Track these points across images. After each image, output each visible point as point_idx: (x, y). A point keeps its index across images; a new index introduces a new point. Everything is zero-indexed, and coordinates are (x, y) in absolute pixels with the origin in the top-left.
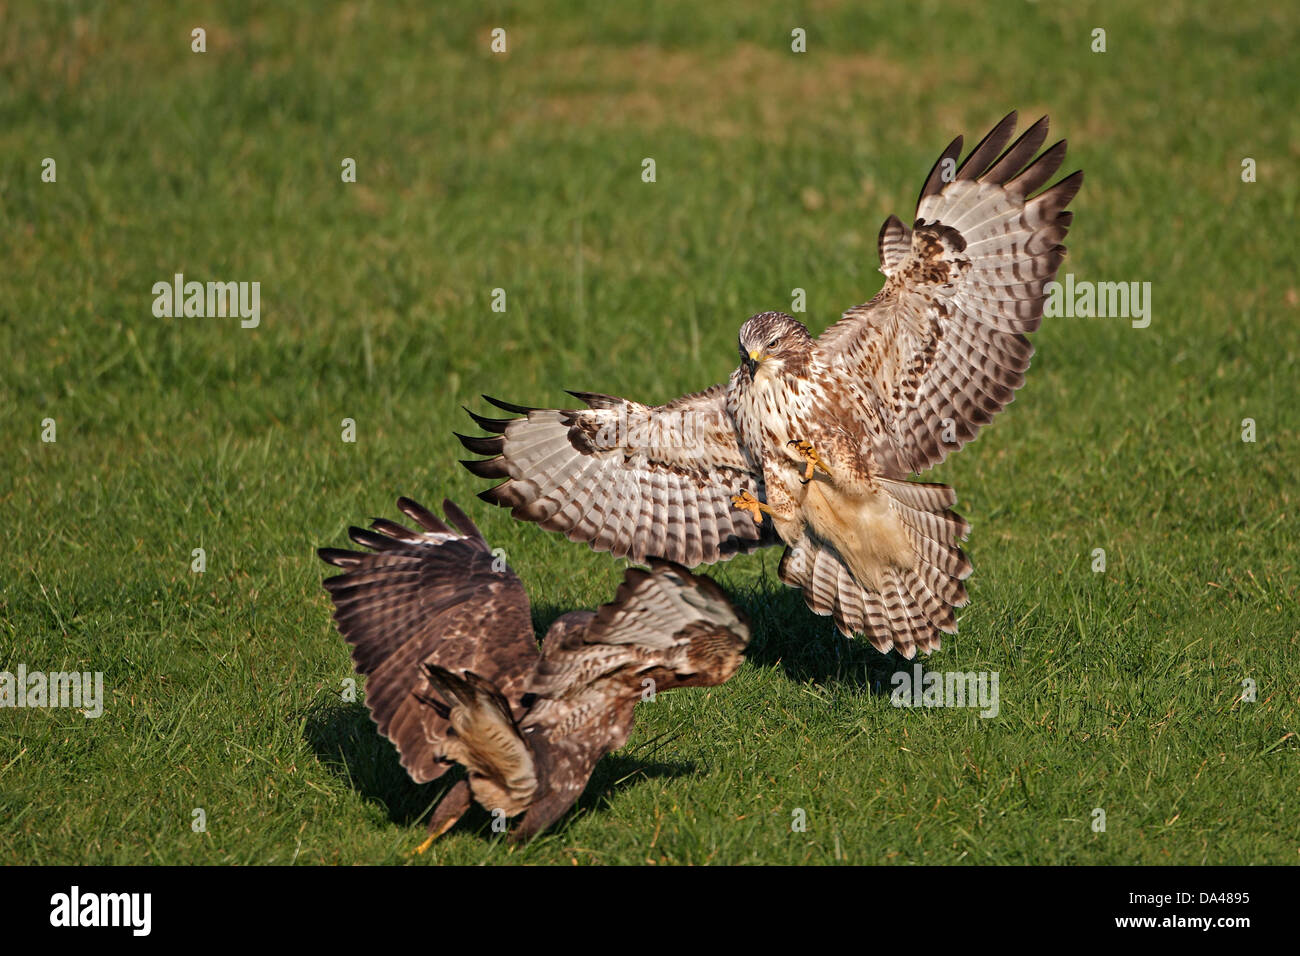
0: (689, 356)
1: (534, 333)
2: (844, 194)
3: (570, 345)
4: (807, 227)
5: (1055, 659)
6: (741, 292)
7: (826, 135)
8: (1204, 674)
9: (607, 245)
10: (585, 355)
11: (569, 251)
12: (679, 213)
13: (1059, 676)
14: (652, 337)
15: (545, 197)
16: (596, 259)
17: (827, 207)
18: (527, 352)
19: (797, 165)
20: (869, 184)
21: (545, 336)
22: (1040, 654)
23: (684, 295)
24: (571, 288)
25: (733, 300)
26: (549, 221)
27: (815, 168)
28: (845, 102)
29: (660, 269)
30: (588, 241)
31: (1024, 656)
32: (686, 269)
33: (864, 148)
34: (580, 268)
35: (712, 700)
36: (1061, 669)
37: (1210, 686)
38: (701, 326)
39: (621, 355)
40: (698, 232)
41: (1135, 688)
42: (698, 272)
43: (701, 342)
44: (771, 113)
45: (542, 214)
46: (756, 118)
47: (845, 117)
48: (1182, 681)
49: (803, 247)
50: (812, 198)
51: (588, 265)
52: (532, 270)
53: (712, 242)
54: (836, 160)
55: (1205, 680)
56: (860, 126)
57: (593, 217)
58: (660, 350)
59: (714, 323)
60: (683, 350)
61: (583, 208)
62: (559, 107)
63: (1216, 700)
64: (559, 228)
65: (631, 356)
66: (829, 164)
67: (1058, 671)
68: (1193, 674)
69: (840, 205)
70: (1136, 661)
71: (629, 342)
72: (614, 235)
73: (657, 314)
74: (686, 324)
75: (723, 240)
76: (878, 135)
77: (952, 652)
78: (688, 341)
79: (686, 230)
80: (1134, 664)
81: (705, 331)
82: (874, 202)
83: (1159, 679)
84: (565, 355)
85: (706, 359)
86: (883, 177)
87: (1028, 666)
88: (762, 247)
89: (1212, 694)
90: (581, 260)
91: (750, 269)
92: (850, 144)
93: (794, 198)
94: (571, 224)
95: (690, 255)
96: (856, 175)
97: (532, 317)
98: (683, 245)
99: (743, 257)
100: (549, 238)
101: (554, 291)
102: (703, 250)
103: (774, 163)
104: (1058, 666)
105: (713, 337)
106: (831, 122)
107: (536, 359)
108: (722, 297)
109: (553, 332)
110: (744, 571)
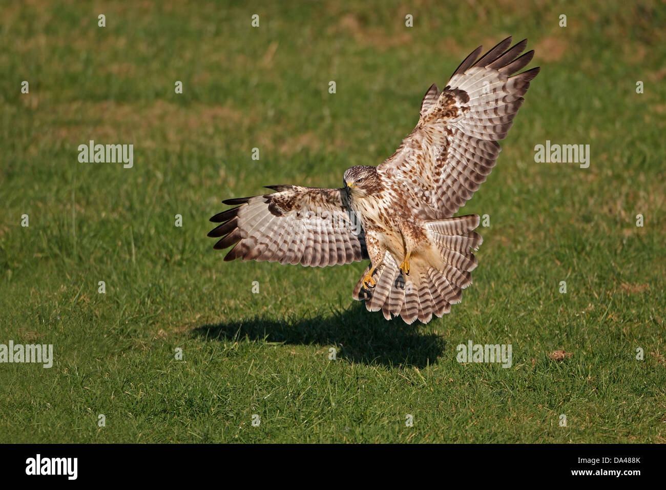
0: (130, 260)
1: (50, 248)
2: (210, 177)
3: (69, 255)
4: (191, 194)
5: (317, 416)
6: (156, 228)
7: (200, 147)
8: (394, 423)
9: (88, 203)
10: (77, 258)
11: (68, 207)
12: (125, 187)
13: (320, 424)
14: (111, 250)
15: (56, 179)
16: (83, 211)
17: (201, 184)
18: (47, 258)
19: (186, 162)
20: (222, 173)
21: (57, 251)
22: (310, 413)
23: (128, 228)
24: (70, 226)
25: (153, 232)
26: (58, 191)
27: (195, 164)
28: (211, 130)
29: (115, 216)
30: (78, 201)
31: (301, 414)
32: (129, 216)
33: (220, 154)
34: (74, 215)
35: (142, 437)
36: (321, 421)
37: (397, 429)
38: (135, 245)
39: (95, 260)
40: (135, 196)
42: (135, 217)
43: (136, 255)
44: (172, 136)
45: (55, 188)
46: (165, 138)
47: (211, 137)
48: (383, 427)
49: (189, 204)
50: (193, 179)
51: (79, 213)
52: (50, 216)
53: (142, 202)
54: (205, 160)
55: (394, 426)
56: (218, 142)
57: (81, 189)
58: (115, 257)
59: (143, 243)
60: (128, 257)
61: (76, 184)
62: (63, 133)
63: (400, 436)
64: (64, 194)
65: (101, 261)
66: (201, 165)
67: (319, 421)
68: (388, 423)
69: (208, 183)
70: (359, 416)
71: (99, 254)
72: (91, 199)
73: (114, 239)
74: (129, 244)
75: (147, 201)
76: (228, 147)
77: (265, 412)
78: (131, 254)
79: (129, 195)
80: (358, 418)
81: (138, 248)
82: (225, 181)
83: (371, 426)
84: (67, 260)
85: (139, 262)
86: (230, 168)
87: (304, 420)
88: (168, 204)
89: (398, 433)
90: (75, 211)
91: (161, 216)
92: (213, 151)
93: (184, 179)
94: (70, 193)
95: (131, 208)
96: (216, 168)
97: (49, 241)
98: (127, 204)
99: (158, 210)
100: (58, 200)
101: (61, 227)
102: (137, 206)
103: (174, 160)
104: (319, 419)
105: (142, 251)
106: (202, 140)
107: (52, 262)
108: (147, 230)
109: (60, 249)
110: (158, 371)
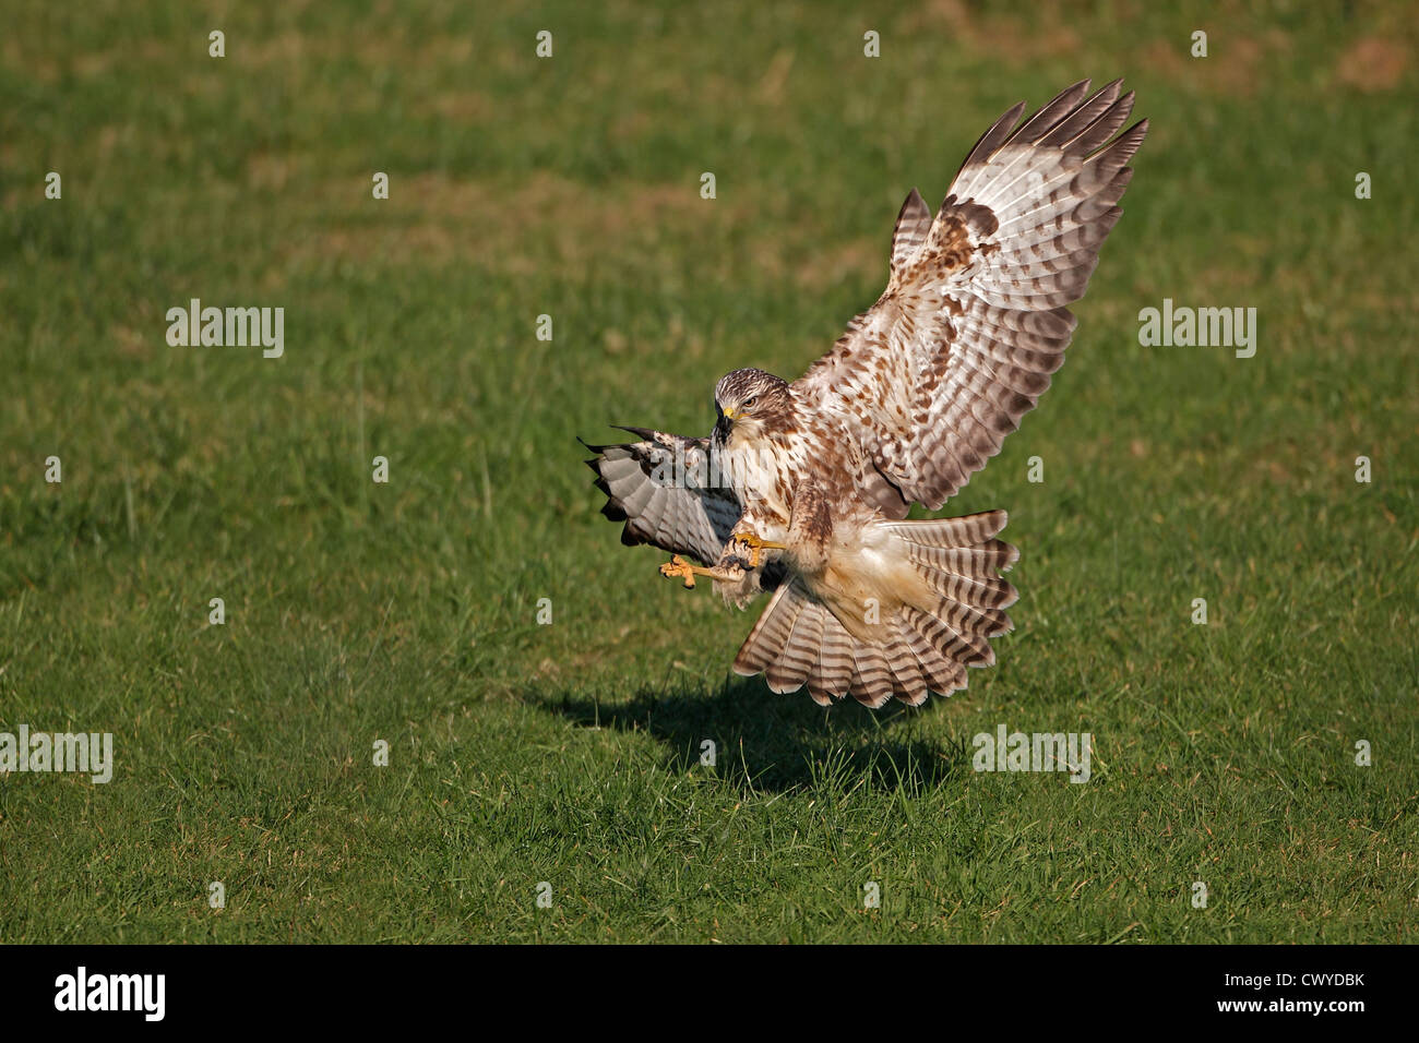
0: (481, 513)
1: (311, 487)
2: (650, 336)
3: (350, 501)
4: (610, 372)
5: (879, 842)
6: (537, 442)
7: (629, 272)
8: (1042, 858)
9: (391, 392)
10: (367, 511)
11: (349, 398)
12: (470, 357)
13: (884, 861)
14: (439, 491)
15: (323, 340)
16: (380, 408)
17: (630, 351)
18: (303, 508)
19: (598, 304)
20: (676, 325)
21: (324, 490)
22: (863, 837)
23: (475, 446)
24: (352, 439)
25: (528, 451)
26: (327, 365)
27: (617, 308)
28: (651, 236)
29: (448, 418)
30: (370, 387)
31: (845, 839)
32: (477, 417)
33: (671, 286)
34: (361, 416)
35: (505, 888)
36: (886, 853)
37: (1048, 871)
38: (493, 480)
39: (406, 512)
40: (490, 376)
41: (966, 874)
42: (490, 421)
43: (494, 497)
44: (570, 248)
45: (320, 359)
46: (554, 253)
47: (651, 252)
48: (1018, 867)
49: (606, 393)
50: (614, 340)
51: (371, 413)
52: (310, 419)
53: (506, 389)
54: (640, 299)
55: (1043, 865)
56: (667, 261)
57: (376, 361)
58: (449, 506)
59: (508, 477)
60: (475, 505)
61: (365, 352)
62: (338, 242)
63: (1055, 887)
64: (339, 372)
65: (419, 513)
66: (632, 307)
67: (883, 855)
68: (1029, 859)
69: (646, 348)
70: (968, 844)
71: (415, 498)
72: (399, 381)
73: (446, 466)
74: (477, 478)
75: (517, 386)
76: (687, 271)
77: (768, 835)
78: (481, 499)
79: (477, 374)
80: (966, 848)
81: (498, 485)
82: (682, 344)
83: (993, 864)
84: (345, 511)
85: (499, 516)
86: (692, 317)
87: (849, 851)
88: (561, 392)
89: (1050, 880)
90: (362, 408)
91: (546, 418)
92: (656, 281)
93: (596, 340)
94: (352, 368)
95: (482, 402)
96: (662, 315)
97: (309, 471)
98: (474, 392)
99: (540, 405)
100: (328, 385)
101: (333, 441)
102: (496, 397)
103: (573, 301)
104: (883, 849)
105: (506, 492)
106: (635, 258)
107: (314, 516)
108: (517, 448)
109: (332, 487)
110: (540, 747)
